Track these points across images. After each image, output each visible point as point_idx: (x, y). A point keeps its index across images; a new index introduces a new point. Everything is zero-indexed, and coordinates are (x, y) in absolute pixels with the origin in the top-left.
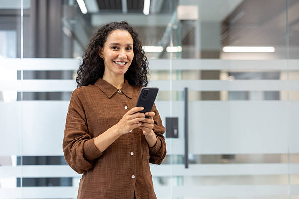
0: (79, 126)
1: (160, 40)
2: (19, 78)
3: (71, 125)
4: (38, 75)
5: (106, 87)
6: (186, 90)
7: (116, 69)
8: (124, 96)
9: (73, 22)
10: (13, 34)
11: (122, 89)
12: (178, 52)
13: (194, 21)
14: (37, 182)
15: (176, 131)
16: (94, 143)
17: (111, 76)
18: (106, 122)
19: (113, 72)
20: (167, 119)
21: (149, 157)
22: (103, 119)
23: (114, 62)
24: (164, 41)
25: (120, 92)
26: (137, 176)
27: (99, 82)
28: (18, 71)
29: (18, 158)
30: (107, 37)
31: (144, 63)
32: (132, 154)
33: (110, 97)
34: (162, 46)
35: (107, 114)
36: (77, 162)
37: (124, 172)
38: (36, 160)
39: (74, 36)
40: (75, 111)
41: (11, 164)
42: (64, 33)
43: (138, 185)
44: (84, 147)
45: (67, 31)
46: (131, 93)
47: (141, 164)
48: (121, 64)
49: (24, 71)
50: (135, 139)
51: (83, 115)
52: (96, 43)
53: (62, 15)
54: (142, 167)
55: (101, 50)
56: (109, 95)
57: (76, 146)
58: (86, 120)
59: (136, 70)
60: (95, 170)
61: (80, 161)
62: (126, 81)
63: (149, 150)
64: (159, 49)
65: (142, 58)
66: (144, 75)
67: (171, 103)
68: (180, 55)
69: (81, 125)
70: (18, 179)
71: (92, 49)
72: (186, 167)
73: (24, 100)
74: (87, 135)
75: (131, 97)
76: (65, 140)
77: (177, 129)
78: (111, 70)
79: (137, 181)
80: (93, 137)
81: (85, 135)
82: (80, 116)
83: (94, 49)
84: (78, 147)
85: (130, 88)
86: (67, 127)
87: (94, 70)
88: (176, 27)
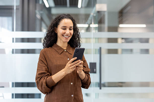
0: (44, 69)
1: (87, 21)
2: (13, 42)
3: (40, 69)
4: (23, 40)
5: (58, 48)
6: (100, 48)
7: (64, 39)
8: (67, 53)
9: (41, 12)
10: (10, 18)
11: (66, 49)
12: (96, 27)
13: (104, 12)
14: (22, 96)
15: (95, 70)
16: (52, 78)
17: (61, 42)
18: (58, 67)
19: (62, 41)
20: (91, 63)
21: (81, 85)
22: (56, 65)
23: (63, 36)
24: (89, 21)
25: (65, 51)
26: (74, 95)
27: (55, 46)
28: (13, 38)
29: (13, 83)
30: (59, 23)
31: (78, 35)
32: (72, 84)
33: (60, 53)
34: (87, 24)
35: (58, 63)
36: (43, 88)
37: (67, 93)
38: (22, 85)
39: (42, 19)
40: (42, 61)
41: (9, 87)
42: (37, 17)
43: (75, 100)
44: (47, 80)
45: (38, 16)
46: (72, 51)
47: (76, 89)
48: (67, 37)
49: (16, 38)
50: (73, 76)
51: (46, 63)
52: (54, 25)
53: (36, 9)
54: (77, 90)
55: (56, 29)
56: (60, 52)
57: (42, 79)
58: (47, 66)
59: (74, 39)
60: (52, 92)
61: (44, 87)
62: (69, 45)
63: (81, 81)
64: (86, 26)
65: (77, 33)
66: (78, 42)
67: (92, 55)
68: (97, 28)
69: (45, 68)
70: (13, 94)
71: (51, 28)
72: (100, 89)
73: (16, 53)
74: (48, 73)
75: (71, 53)
76: (37, 77)
77: (96, 69)
78: (61, 40)
79: (74, 98)
80: (51, 75)
81: (47, 74)
82: (45, 64)
83: (52, 28)
84: (43, 81)
85: (71, 49)
86: (38, 69)
87: (52, 39)
88: (95, 15)
